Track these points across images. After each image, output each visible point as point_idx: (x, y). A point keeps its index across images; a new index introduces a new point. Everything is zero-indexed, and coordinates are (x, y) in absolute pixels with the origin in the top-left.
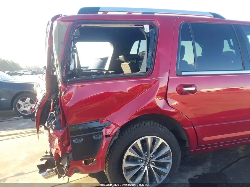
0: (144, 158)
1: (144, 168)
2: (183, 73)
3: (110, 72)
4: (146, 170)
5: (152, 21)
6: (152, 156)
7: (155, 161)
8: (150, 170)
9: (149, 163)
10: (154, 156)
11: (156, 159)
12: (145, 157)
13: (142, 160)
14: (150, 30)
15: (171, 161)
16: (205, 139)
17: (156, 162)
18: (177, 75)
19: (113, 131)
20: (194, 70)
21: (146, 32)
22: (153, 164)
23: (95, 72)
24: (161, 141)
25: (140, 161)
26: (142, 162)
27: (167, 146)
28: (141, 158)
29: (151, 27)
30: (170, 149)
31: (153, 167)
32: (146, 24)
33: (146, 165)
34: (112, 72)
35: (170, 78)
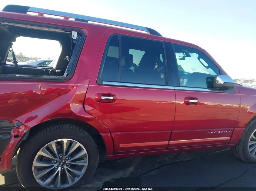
0: (58, 159)
1: (57, 168)
2: (104, 83)
3: (57, 71)
4: (59, 171)
5: (81, 28)
6: (67, 158)
7: (70, 163)
8: (63, 171)
9: (63, 164)
10: (69, 158)
11: (71, 161)
12: (60, 158)
13: (56, 161)
14: (78, 37)
15: (86, 164)
18: (97, 84)
20: (117, 81)
21: (73, 38)
22: (67, 166)
23: (39, 69)
24: (78, 144)
25: (54, 161)
26: (55, 163)
27: (83, 150)
28: (55, 159)
29: (79, 34)
30: (87, 153)
32: (74, 31)
33: (60, 166)
34: (59, 71)
35: (89, 85)
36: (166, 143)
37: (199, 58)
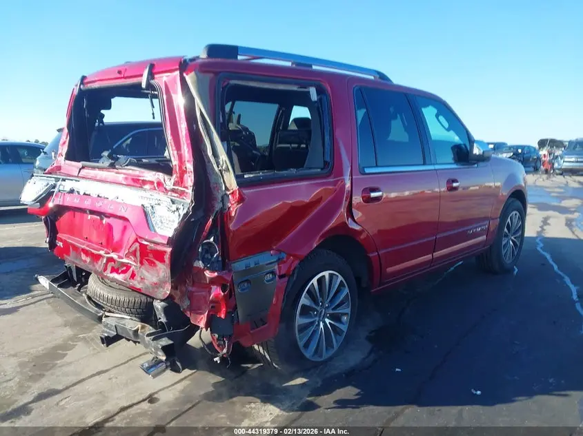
1: (319, 324)
2: (367, 171)
6: (327, 305)
7: (331, 312)
8: (326, 328)
9: (324, 316)
10: (329, 305)
12: (320, 306)
15: (348, 310)
16: (390, 270)
17: (333, 314)
18: (360, 173)
19: (290, 266)
20: (376, 165)
21: (313, 100)
22: (328, 318)
24: (340, 278)
25: (314, 313)
26: (316, 316)
27: (345, 286)
31: (329, 323)
33: (321, 319)
35: (353, 177)
36: (429, 257)
37: (437, 116)
